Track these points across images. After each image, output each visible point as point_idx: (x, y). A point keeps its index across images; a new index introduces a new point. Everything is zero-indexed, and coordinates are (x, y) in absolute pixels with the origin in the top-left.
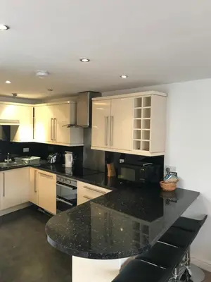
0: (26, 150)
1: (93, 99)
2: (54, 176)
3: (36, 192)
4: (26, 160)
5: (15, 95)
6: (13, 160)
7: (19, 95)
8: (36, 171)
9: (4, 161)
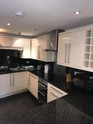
0: (28, 62)
1: (59, 34)
2: (37, 77)
3: (29, 84)
4: (27, 67)
5: (20, 33)
6: (21, 67)
7: (22, 34)
8: (30, 74)
9: (16, 68)
